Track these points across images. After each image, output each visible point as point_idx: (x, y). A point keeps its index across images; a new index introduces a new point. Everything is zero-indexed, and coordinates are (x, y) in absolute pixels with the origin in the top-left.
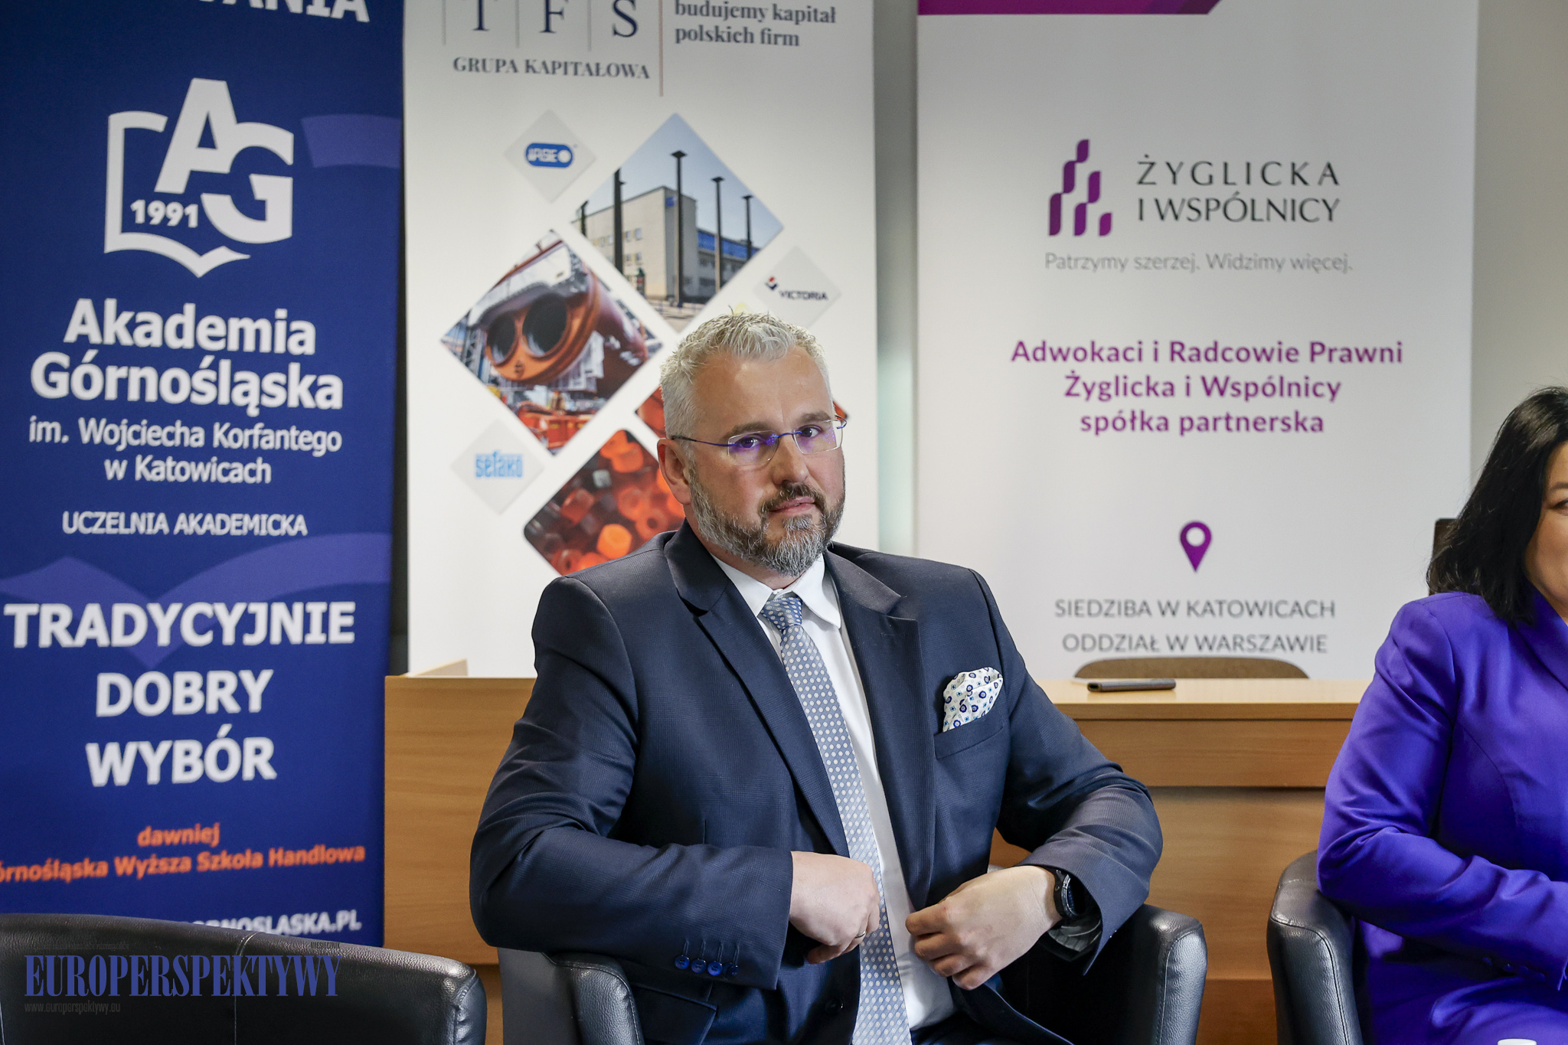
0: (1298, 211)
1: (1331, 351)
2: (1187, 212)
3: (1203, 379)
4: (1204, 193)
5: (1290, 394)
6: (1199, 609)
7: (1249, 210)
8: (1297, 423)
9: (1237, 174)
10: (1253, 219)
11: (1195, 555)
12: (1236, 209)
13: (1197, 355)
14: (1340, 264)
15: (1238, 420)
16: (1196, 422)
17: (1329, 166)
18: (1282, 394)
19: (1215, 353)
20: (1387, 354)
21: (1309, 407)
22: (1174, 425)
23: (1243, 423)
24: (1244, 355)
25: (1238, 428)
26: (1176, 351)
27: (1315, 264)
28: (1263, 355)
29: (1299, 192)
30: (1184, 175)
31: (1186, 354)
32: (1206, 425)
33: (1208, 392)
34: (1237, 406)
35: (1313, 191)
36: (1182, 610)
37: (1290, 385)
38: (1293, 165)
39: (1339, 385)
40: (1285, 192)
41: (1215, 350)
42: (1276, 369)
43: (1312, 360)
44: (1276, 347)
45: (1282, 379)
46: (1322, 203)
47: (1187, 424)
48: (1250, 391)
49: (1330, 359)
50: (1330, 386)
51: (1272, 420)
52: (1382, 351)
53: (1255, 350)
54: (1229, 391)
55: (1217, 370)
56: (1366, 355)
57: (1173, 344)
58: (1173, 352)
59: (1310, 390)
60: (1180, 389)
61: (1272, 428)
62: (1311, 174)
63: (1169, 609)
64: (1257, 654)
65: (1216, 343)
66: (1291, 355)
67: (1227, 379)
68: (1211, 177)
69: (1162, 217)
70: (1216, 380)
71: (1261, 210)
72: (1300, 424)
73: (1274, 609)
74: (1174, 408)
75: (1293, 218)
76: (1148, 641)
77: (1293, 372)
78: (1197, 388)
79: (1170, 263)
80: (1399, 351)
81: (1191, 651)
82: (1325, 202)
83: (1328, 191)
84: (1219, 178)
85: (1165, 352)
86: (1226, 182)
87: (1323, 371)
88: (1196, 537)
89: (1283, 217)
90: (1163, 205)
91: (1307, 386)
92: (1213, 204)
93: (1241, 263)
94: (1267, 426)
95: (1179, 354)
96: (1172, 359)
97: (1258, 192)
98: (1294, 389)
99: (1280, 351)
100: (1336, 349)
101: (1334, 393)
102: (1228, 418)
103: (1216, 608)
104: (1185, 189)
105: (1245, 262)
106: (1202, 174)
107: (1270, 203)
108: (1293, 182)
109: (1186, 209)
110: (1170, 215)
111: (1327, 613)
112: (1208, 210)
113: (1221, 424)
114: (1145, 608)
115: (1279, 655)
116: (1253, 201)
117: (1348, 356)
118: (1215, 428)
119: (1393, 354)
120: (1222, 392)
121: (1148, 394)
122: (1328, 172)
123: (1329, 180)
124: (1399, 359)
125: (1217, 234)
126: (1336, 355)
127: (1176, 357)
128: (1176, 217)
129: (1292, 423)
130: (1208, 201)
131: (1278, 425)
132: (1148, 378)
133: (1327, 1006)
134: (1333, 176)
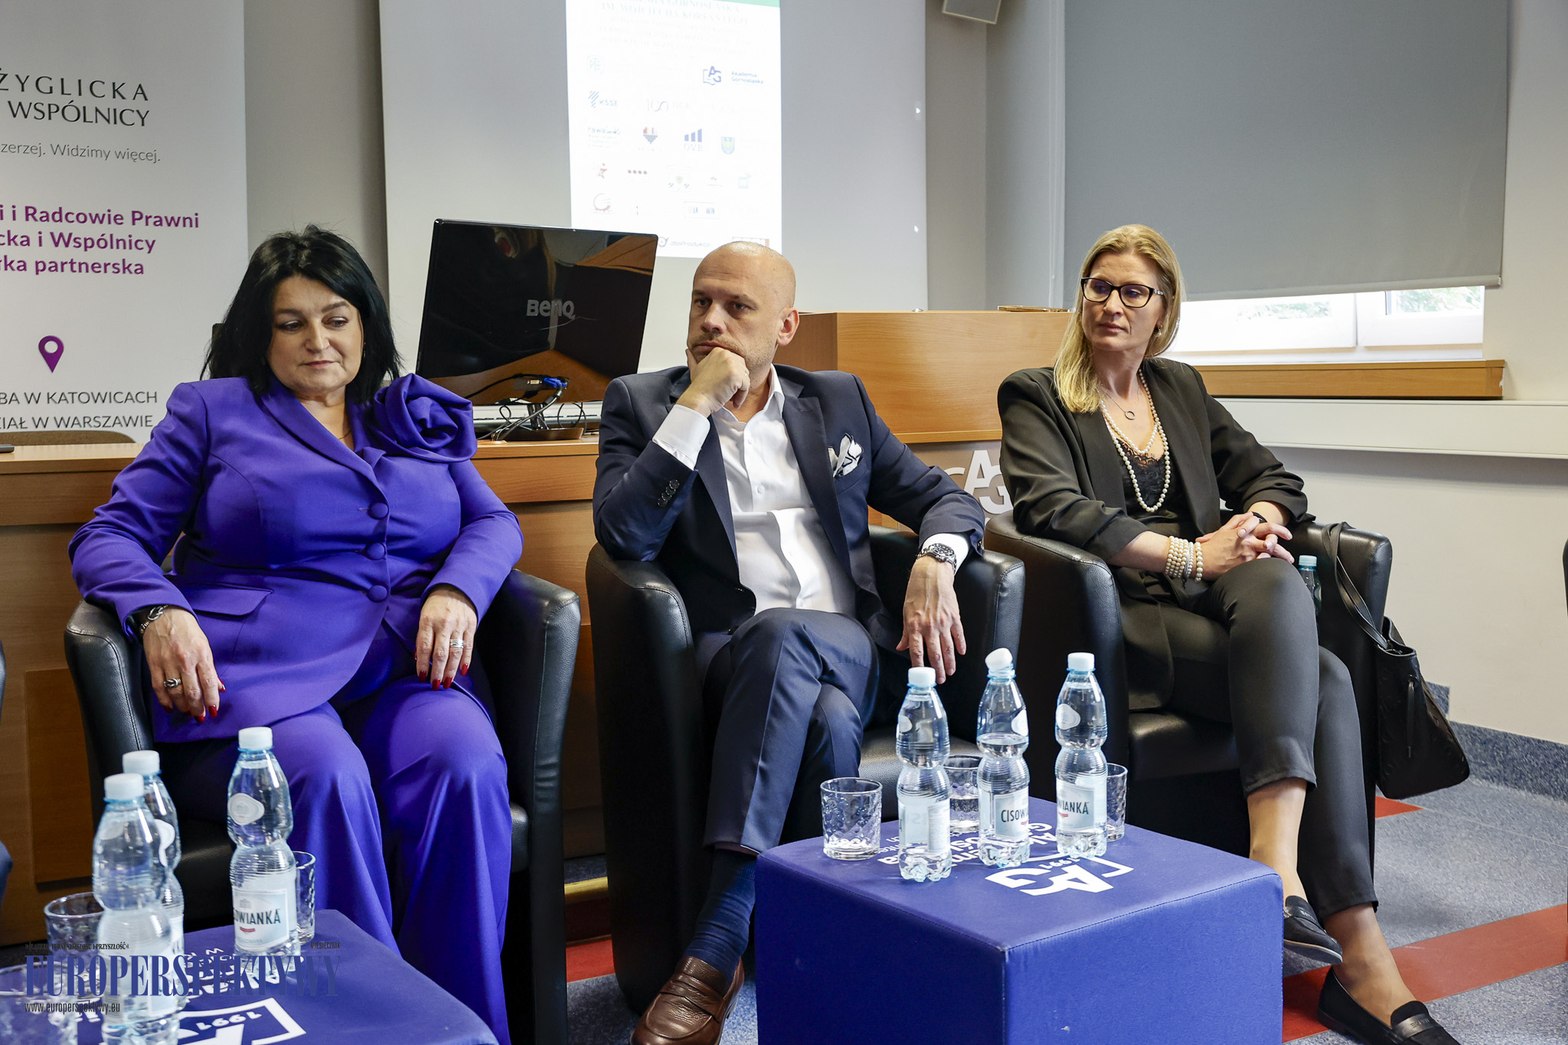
0: (118, 117)
1: (147, 218)
2: (33, 113)
3: (52, 234)
4: (47, 99)
5: (118, 248)
6: (56, 398)
7: (81, 114)
8: (124, 269)
9: (71, 87)
10: (85, 121)
11: (52, 360)
12: (71, 113)
13: (46, 217)
14: (151, 157)
15: (80, 264)
16: (48, 266)
17: (140, 86)
18: (112, 247)
19: (60, 216)
20: (188, 221)
21: (133, 257)
22: (31, 267)
23: (84, 266)
24: (82, 218)
25: (80, 271)
26: (30, 213)
27: (132, 155)
28: (97, 219)
29: (119, 104)
30: (30, 85)
31: (38, 216)
32: (55, 267)
33: (57, 244)
34: (79, 255)
35: (128, 103)
36: (43, 398)
37: (118, 241)
38: (114, 84)
39: (154, 242)
40: (107, 103)
41: (60, 212)
42: (107, 229)
43: (134, 224)
44: (107, 213)
45: (111, 235)
46: (135, 112)
47: (41, 266)
48: (87, 244)
49: (147, 224)
50: (147, 241)
51: (106, 265)
52: (185, 219)
53: (90, 215)
54: (72, 243)
55: (64, 228)
56: (173, 222)
57: (27, 208)
58: (27, 215)
59: (133, 244)
60: (34, 241)
61: (105, 272)
62: (128, 91)
63: (33, 398)
64: (101, 429)
65: (60, 209)
66: (118, 219)
67: (70, 235)
68: (51, 88)
69: (15, 116)
70: (61, 235)
71: (91, 115)
72: (126, 268)
73: (112, 397)
74: (31, 255)
75: (115, 123)
76: (18, 422)
77: (120, 232)
78: (47, 240)
79: (22, 149)
80: (197, 219)
81: (52, 427)
82: (138, 111)
83: (139, 104)
84: (57, 89)
85: (21, 214)
86: (63, 93)
87: (141, 231)
88: (51, 347)
89: (108, 121)
90: (15, 106)
91: (130, 241)
92: (53, 109)
93: (77, 152)
94: (102, 269)
95: (33, 215)
96: (27, 219)
97: (86, 101)
98: (121, 243)
99: (109, 215)
100: (150, 217)
101: (151, 248)
102: (72, 263)
103: (69, 397)
104: (31, 96)
105: (80, 152)
106: (44, 85)
107: (97, 110)
108: (114, 97)
109: (32, 111)
110: (20, 113)
111: (152, 400)
112: (50, 113)
113: (67, 267)
114: (14, 398)
115: (117, 429)
116: (84, 108)
117: (159, 222)
118: (62, 271)
119: (193, 222)
120: (67, 245)
121: (9, 244)
122: (140, 91)
123: (140, 97)
124: (197, 226)
125: (57, 130)
126: (151, 221)
127: (30, 217)
128: (26, 116)
129: (121, 267)
130: (49, 105)
131: (109, 268)
132: (9, 232)
133: (115, 696)
134: (143, 93)
